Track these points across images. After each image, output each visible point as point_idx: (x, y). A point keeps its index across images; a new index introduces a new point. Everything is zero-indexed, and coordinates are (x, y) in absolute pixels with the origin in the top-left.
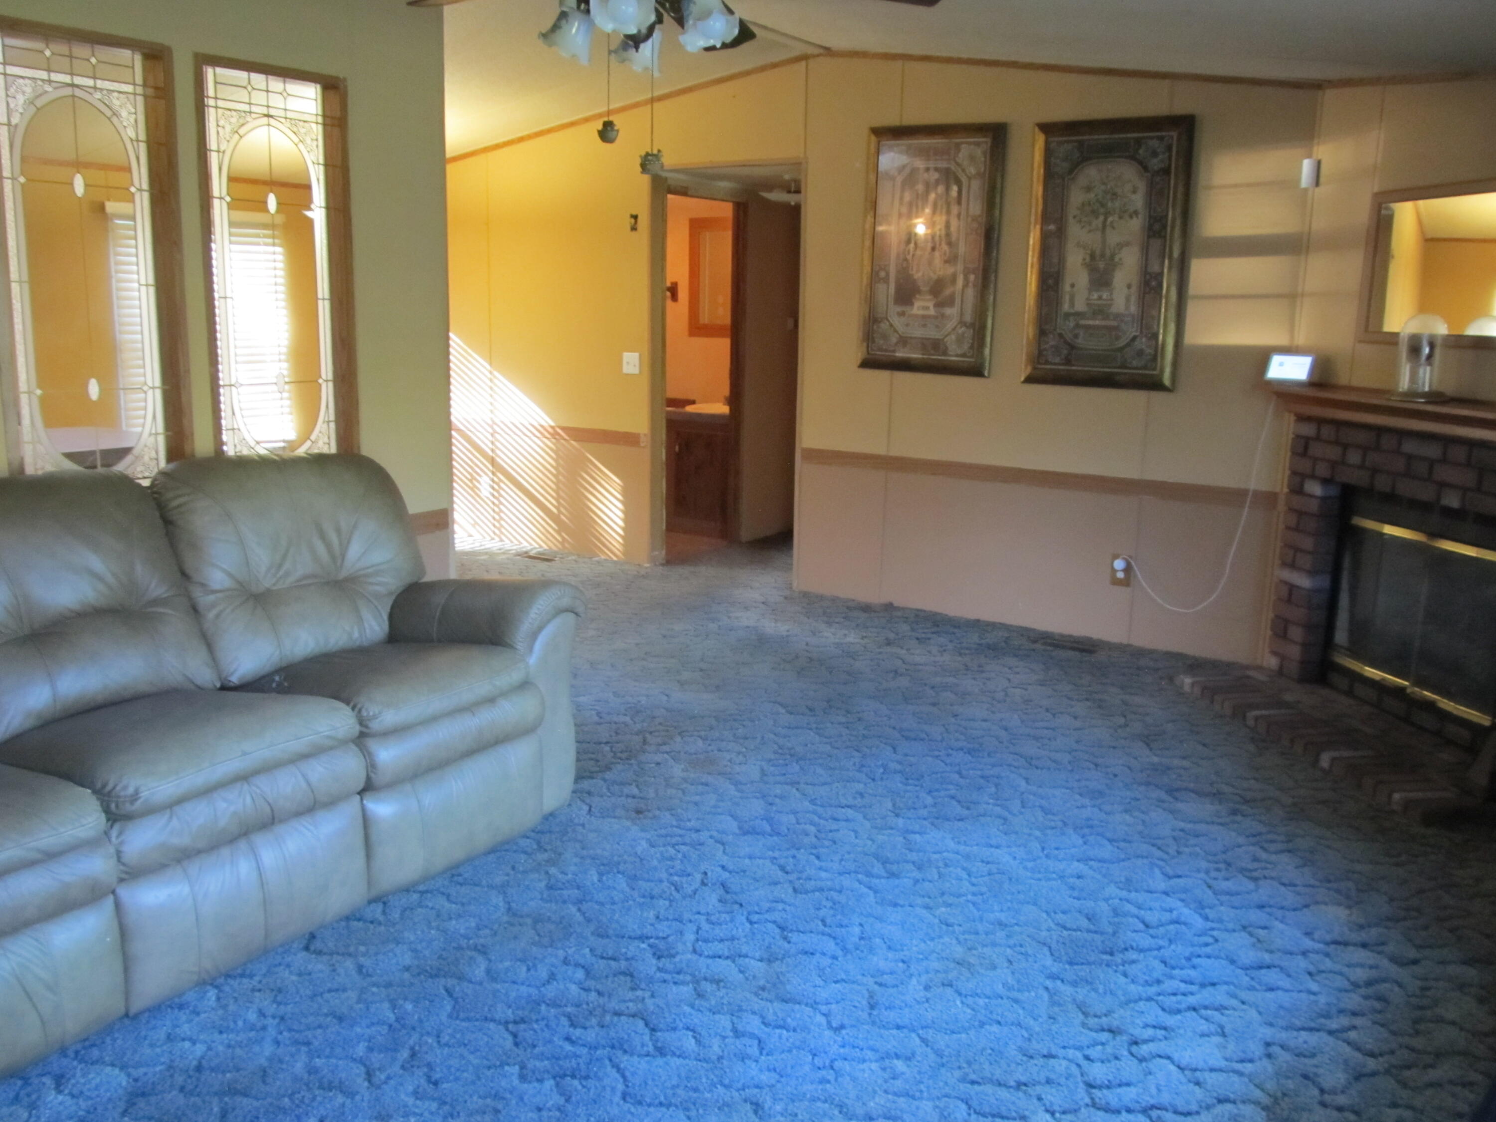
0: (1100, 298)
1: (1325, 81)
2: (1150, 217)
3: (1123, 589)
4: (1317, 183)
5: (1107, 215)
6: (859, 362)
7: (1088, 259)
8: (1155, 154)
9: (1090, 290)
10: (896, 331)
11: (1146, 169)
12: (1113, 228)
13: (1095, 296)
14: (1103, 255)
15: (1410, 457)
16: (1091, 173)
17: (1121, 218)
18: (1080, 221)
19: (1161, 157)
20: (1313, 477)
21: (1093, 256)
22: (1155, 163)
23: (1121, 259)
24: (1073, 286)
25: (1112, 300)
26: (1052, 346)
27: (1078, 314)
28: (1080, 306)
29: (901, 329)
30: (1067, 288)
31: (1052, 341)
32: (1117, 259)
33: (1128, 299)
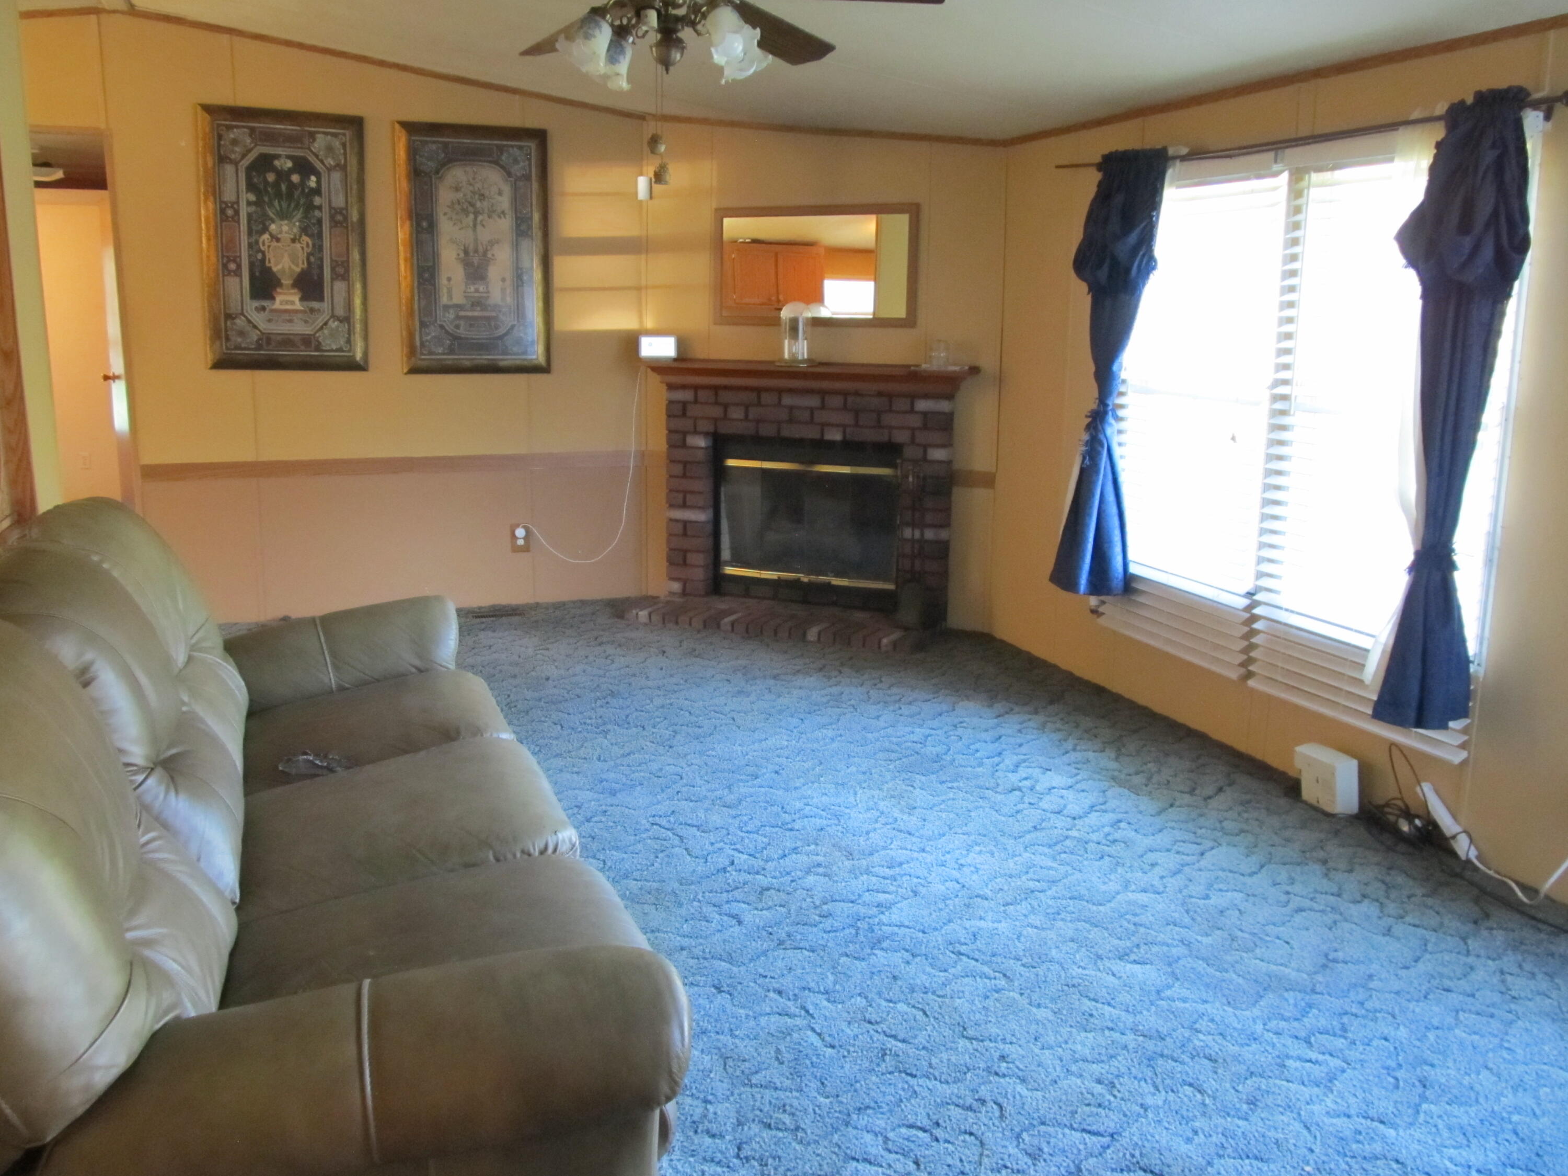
0: (477, 291)
1: (650, 114)
2: (517, 218)
3: (525, 554)
4: (651, 198)
5: (476, 214)
6: (210, 364)
7: (462, 255)
8: (516, 161)
9: (466, 284)
10: (255, 327)
11: (509, 174)
12: (483, 226)
13: (472, 289)
14: (476, 251)
15: (791, 408)
16: (458, 174)
17: (490, 217)
18: (451, 219)
19: (522, 164)
20: (695, 432)
21: (466, 252)
22: (517, 170)
23: (493, 255)
24: (449, 279)
25: (488, 292)
26: (435, 337)
27: (459, 307)
28: (458, 299)
29: (263, 326)
30: (444, 281)
31: (433, 332)
32: (489, 255)
33: (503, 290)
